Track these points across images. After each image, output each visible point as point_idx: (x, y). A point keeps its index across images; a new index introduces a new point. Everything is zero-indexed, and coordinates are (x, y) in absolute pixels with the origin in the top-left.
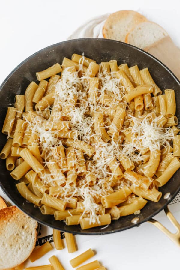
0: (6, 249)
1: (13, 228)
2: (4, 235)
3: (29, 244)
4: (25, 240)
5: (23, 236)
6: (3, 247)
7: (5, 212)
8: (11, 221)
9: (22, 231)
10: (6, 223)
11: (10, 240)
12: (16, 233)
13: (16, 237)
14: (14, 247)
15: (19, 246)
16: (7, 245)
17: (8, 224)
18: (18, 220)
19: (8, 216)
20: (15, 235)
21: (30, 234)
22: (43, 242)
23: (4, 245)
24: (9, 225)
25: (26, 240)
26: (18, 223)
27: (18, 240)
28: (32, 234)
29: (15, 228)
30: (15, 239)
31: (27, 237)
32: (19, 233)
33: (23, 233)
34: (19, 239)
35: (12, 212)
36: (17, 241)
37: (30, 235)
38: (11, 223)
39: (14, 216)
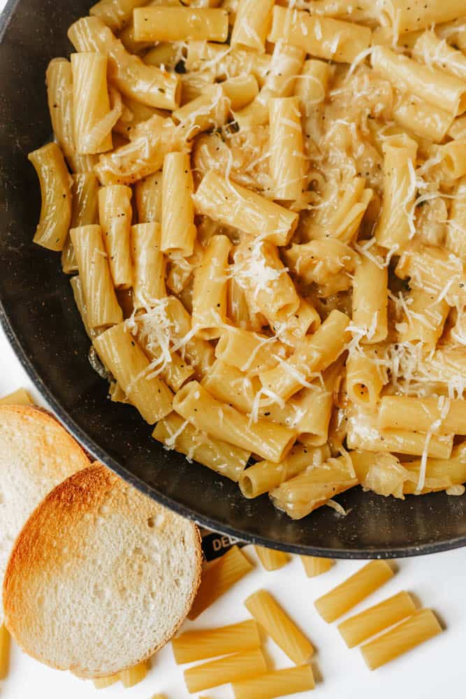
0: (109, 604)
1: (119, 531)
2: (94, 562)
3: (182, 575)
4: (165, 564)
5: (156, 550)
6: (97, 600)
7: (84, 486)
8: (106, 509)
9: (151, 537)
10: (92, 522)
11: (116, 572)
12: (133, 547)
13: (133, 562)
14: (134, 595)
15: (150, 588)
16: (108, 593)
17: (101, 521)
18: (130, 502)
19: (96, 496)
20: (130, 553)
21: (178, 541)
22: (216, 549)
23: (98, 593)
24: (103, 525)
25: (169, 563)
26: (131, 514)
27: (140, 567)
28: (183, 541)
29: (126, 531)
30: (131, 566)
31: (168, 552)
32: (140, 545)
33: (156, 542)
34: (145, 566)
35: (107, 480)
36: (140, 573)
37: (180, 546)
38: (110, 517)
39: (114, 492)
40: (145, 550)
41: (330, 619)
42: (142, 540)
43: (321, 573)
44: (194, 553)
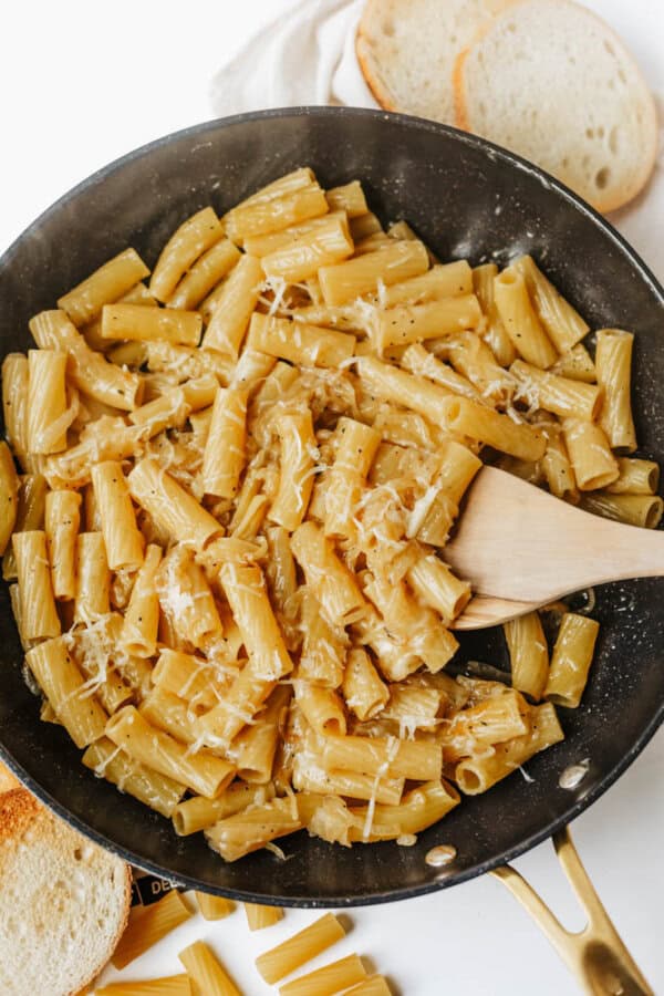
0: (23, 940)
1: (42, 861)
2: (11, 893)
3: (107, 915)
4: (89, 902)
5: (81, 886)
6: (11, 934)
7: (8, 809)
8: (30, 836)
9: (77, 871)
10: (13, 848)
11: (34, 906)
12: (56, 880)
13: (55, 896)
14: (52, 934)
15: (70, 928)
16: (23, 929)
17: (23, 848)
18: (57, 831)
19: (20, 820)
20: (52, 886)
21: (106, 877)
23: (12, 927)
24: (25, 853)
25: (94, 901)
26: (57, 842)
27: (62, 902)
28: (112, 878)
29: (49, 861)
30: (52, 901)
31: (94, 889)
32: (64, 878)
33: (81, 877)
34: (67, 902)
35: (34, 804)
36: (61, 910)
37: (107, 883)
38: (33, 845)
39: (41, 818)
40: (68, 884)
41: (272, 980)
42: (67, 873)
43: (264, 926)
44: (122, 891)
